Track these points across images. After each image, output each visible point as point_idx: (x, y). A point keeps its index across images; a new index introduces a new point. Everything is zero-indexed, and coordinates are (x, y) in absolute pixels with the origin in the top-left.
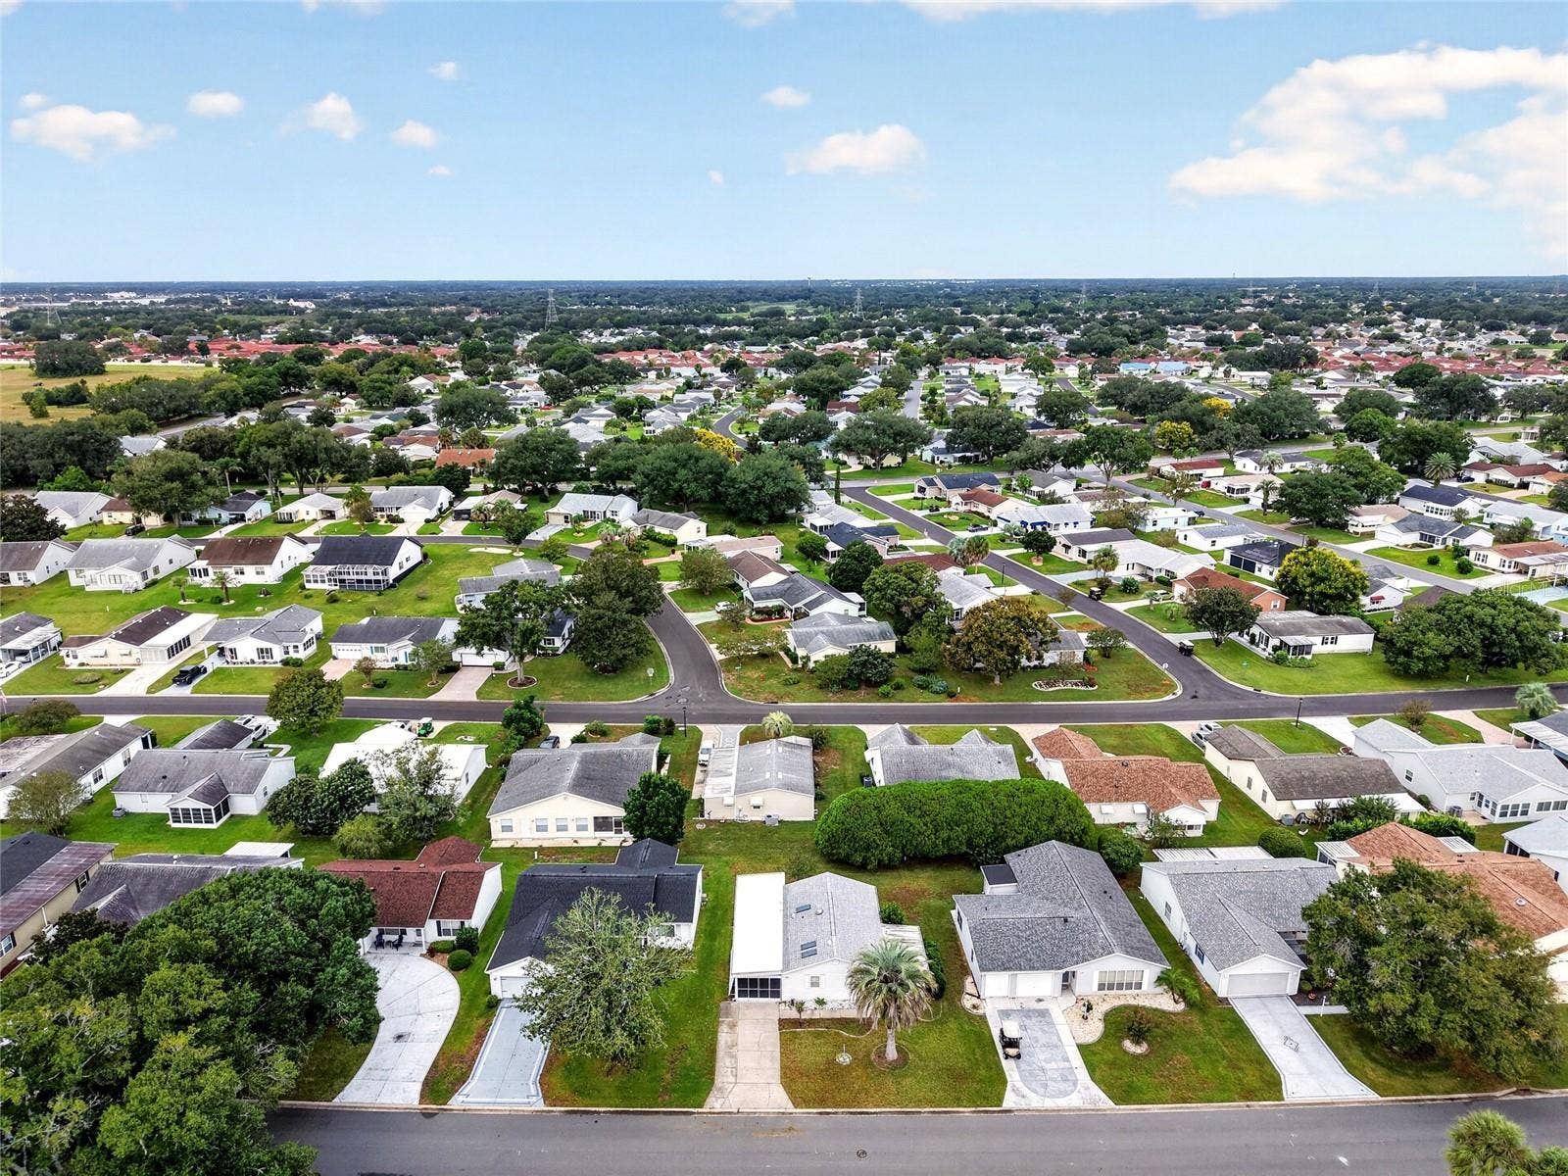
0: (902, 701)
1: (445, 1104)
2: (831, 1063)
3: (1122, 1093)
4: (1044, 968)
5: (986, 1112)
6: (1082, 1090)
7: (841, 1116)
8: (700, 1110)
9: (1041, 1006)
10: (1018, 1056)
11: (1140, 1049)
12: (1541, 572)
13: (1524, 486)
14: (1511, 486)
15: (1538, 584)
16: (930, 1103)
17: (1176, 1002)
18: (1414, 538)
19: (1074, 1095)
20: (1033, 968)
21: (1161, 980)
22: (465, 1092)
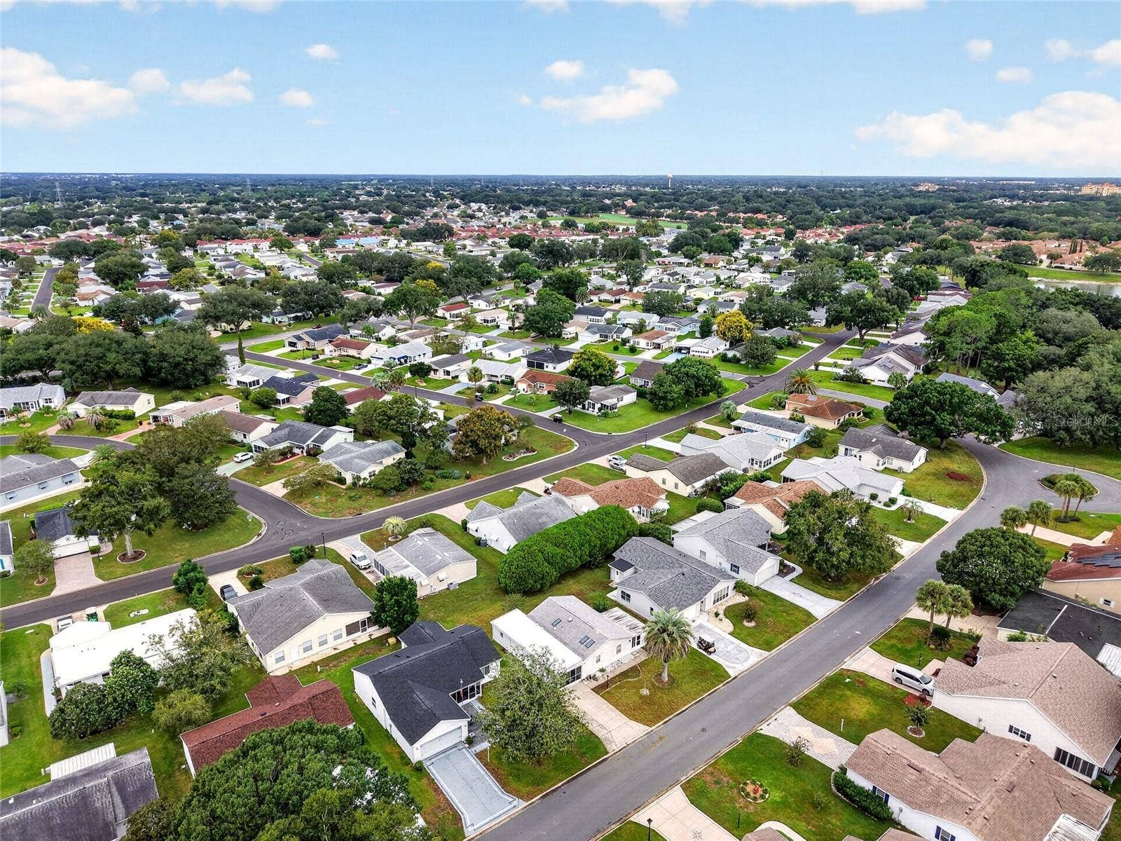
2: (642, 697)
3: (768, 646)
4: (691, 605)
6: (751, 653)
7: (675, 720)
8: (609, 755)
9: (696, 623)
10: (714, 651)
11: (753, 624)
12: (665, 346)
13: (618, 301)
14: (612, 302)
15: (666, 353)
16: (704, 691)
17: (746, 597)
18: (597, 337)
19: (752, 657)
21: (734, 588)
22: (469, 824)
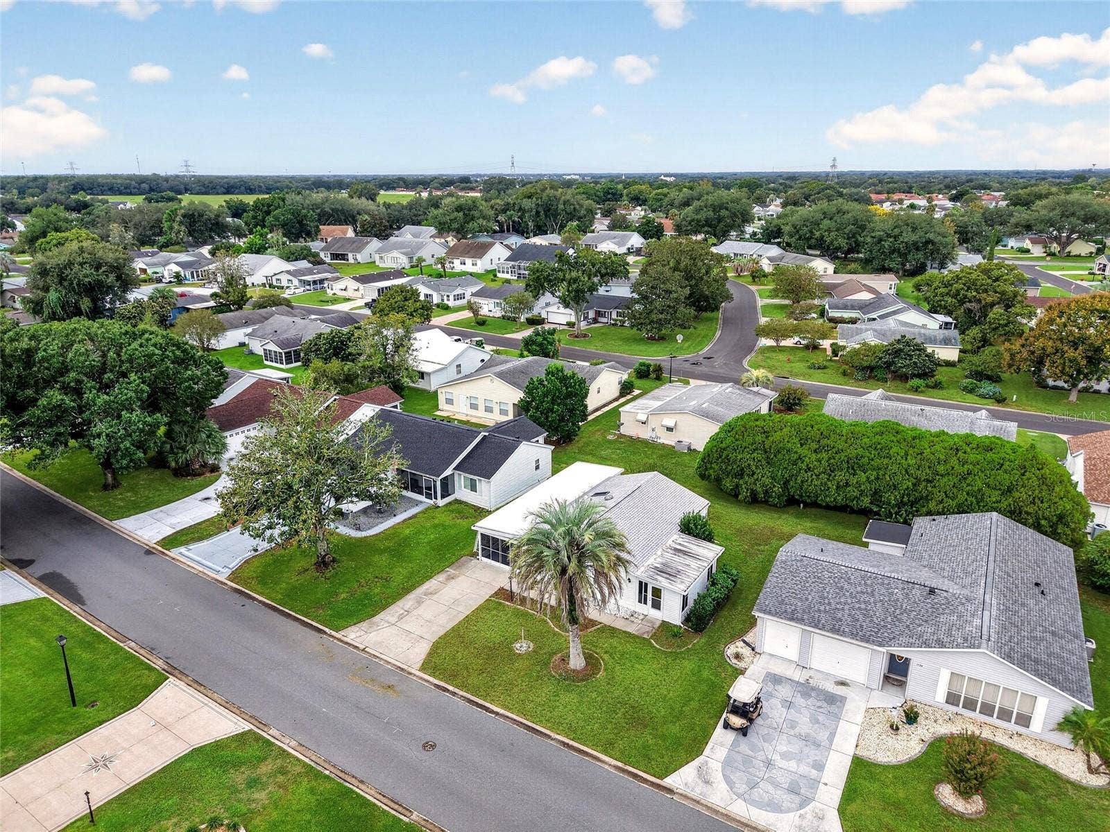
0: (933, 398)
1: (169, 550)
2: (507, 645)
5: (635, 776)
6: (809, 816)
8: (334, 633)
9: (840, 690)
10: (743, 731)
11: (976, 805)
17: (1091, 770)
20: (835, 630)
21: (1072, 724)
22: (190, 548)
